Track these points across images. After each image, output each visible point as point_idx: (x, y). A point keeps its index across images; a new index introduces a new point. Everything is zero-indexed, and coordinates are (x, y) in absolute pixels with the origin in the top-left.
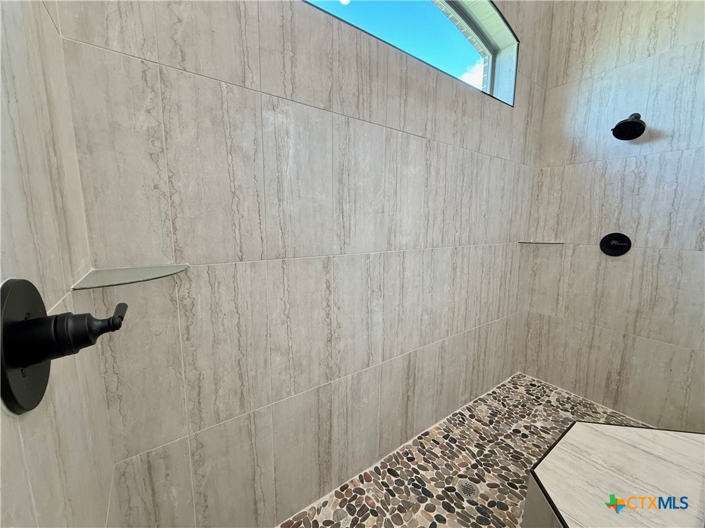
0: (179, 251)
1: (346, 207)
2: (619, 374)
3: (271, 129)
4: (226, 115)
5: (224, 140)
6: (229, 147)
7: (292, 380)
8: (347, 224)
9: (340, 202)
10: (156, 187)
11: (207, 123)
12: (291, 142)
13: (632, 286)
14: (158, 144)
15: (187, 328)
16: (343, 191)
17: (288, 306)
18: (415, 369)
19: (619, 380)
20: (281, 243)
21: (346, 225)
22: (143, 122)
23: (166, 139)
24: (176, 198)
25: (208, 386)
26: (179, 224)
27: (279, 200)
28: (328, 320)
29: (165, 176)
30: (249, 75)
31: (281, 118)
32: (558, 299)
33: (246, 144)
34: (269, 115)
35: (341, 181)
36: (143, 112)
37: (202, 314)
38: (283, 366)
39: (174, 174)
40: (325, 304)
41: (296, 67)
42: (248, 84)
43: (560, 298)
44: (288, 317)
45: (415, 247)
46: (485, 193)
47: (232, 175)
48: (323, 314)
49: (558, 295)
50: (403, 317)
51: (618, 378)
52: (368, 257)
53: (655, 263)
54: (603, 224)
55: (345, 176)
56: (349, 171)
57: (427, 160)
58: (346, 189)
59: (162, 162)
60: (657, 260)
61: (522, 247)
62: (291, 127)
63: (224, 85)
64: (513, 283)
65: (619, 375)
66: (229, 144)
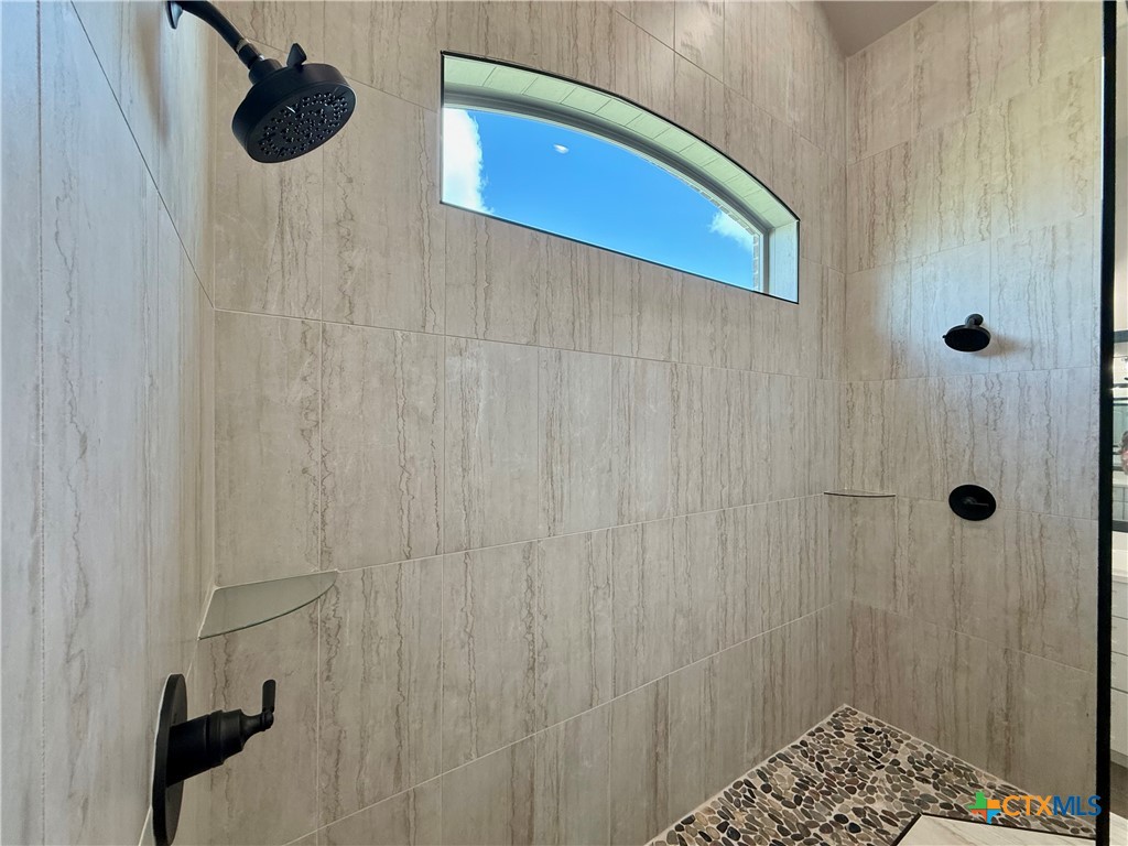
0: (326, 552)
1: (557, 469)
2: (1007, 718)
3: (456, 378)
4: (399, 369)
5: (394, 401)
6: (400, 408)
7: (474, 734)
8: (558, 493)
9: (549, 463)
10: (305, 471)
11: (375, 383)
12: (482, 393)
13: (1006, 570)
14: (312, 417)
15: (329, 662)
16: (552, 447)
17: (471, 618)
18: (666, 706)
19: (1008, 728)
20: (463, 529)
21: (556, 495)
22: (297, 392)
23: (323, 410)
24: (329, 483)
25: (350, 749)
26: (329, 517)
27: (464, 470)
28: (529, 637)
29: (317, 456)
30: (431, 316)
31: (470, 363)
32: (895, 584)
33: (423, 403)
34: (454, 363)
35: (549, 435)
36: (298, 380)
37: (350, 639)
38: (461, 713)
39: (329, 452)
40: (525, 612)
41: (491, 298)
42: (429, 328)
43: (899, 582)
44: (470, 636)
45: (660, 516)
46: (763, 427)
47: (402, 445)
48: (522, 628)
49: (895, 578)
50: (645, 623)
51: (1006, 723)
52: (589, 536)
53: (1036, 535)
54: (950, 469)
55: (556, 427)
56: (561, 420)
57: (673, 391)
58: (556, 445)
59: (315, 438)
60: (1038, 530)
61: (831, 501)
62: (483, 374)
63: (399, 334)
64: (822, 557)
65: (1007, 720)
66: (401, 405)
